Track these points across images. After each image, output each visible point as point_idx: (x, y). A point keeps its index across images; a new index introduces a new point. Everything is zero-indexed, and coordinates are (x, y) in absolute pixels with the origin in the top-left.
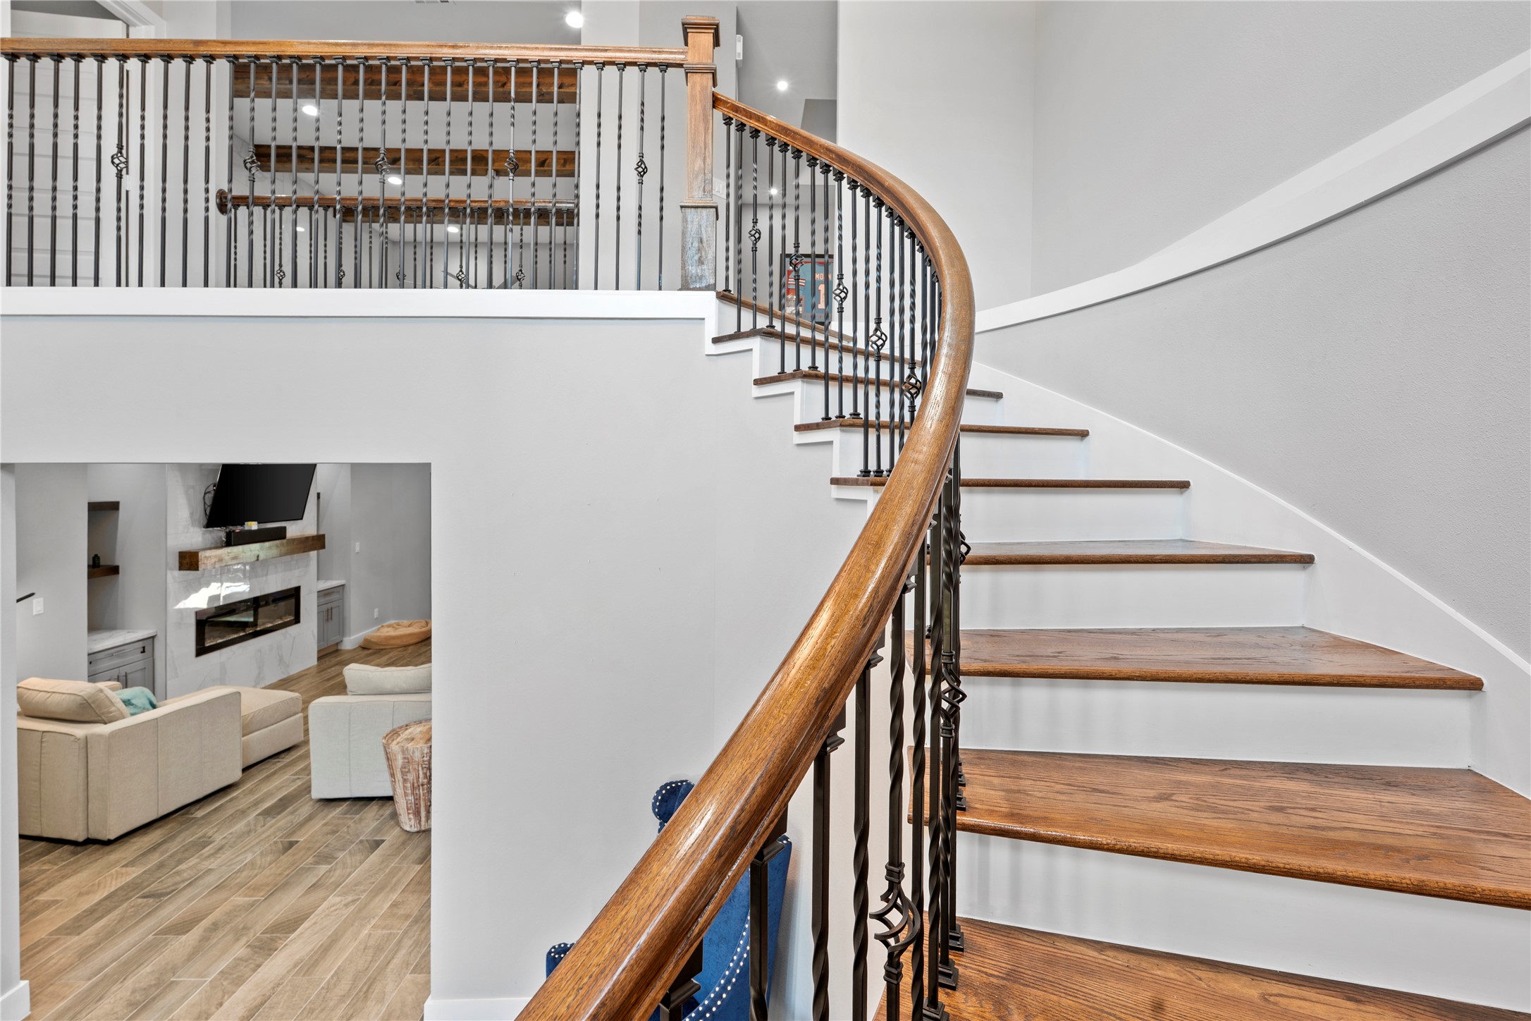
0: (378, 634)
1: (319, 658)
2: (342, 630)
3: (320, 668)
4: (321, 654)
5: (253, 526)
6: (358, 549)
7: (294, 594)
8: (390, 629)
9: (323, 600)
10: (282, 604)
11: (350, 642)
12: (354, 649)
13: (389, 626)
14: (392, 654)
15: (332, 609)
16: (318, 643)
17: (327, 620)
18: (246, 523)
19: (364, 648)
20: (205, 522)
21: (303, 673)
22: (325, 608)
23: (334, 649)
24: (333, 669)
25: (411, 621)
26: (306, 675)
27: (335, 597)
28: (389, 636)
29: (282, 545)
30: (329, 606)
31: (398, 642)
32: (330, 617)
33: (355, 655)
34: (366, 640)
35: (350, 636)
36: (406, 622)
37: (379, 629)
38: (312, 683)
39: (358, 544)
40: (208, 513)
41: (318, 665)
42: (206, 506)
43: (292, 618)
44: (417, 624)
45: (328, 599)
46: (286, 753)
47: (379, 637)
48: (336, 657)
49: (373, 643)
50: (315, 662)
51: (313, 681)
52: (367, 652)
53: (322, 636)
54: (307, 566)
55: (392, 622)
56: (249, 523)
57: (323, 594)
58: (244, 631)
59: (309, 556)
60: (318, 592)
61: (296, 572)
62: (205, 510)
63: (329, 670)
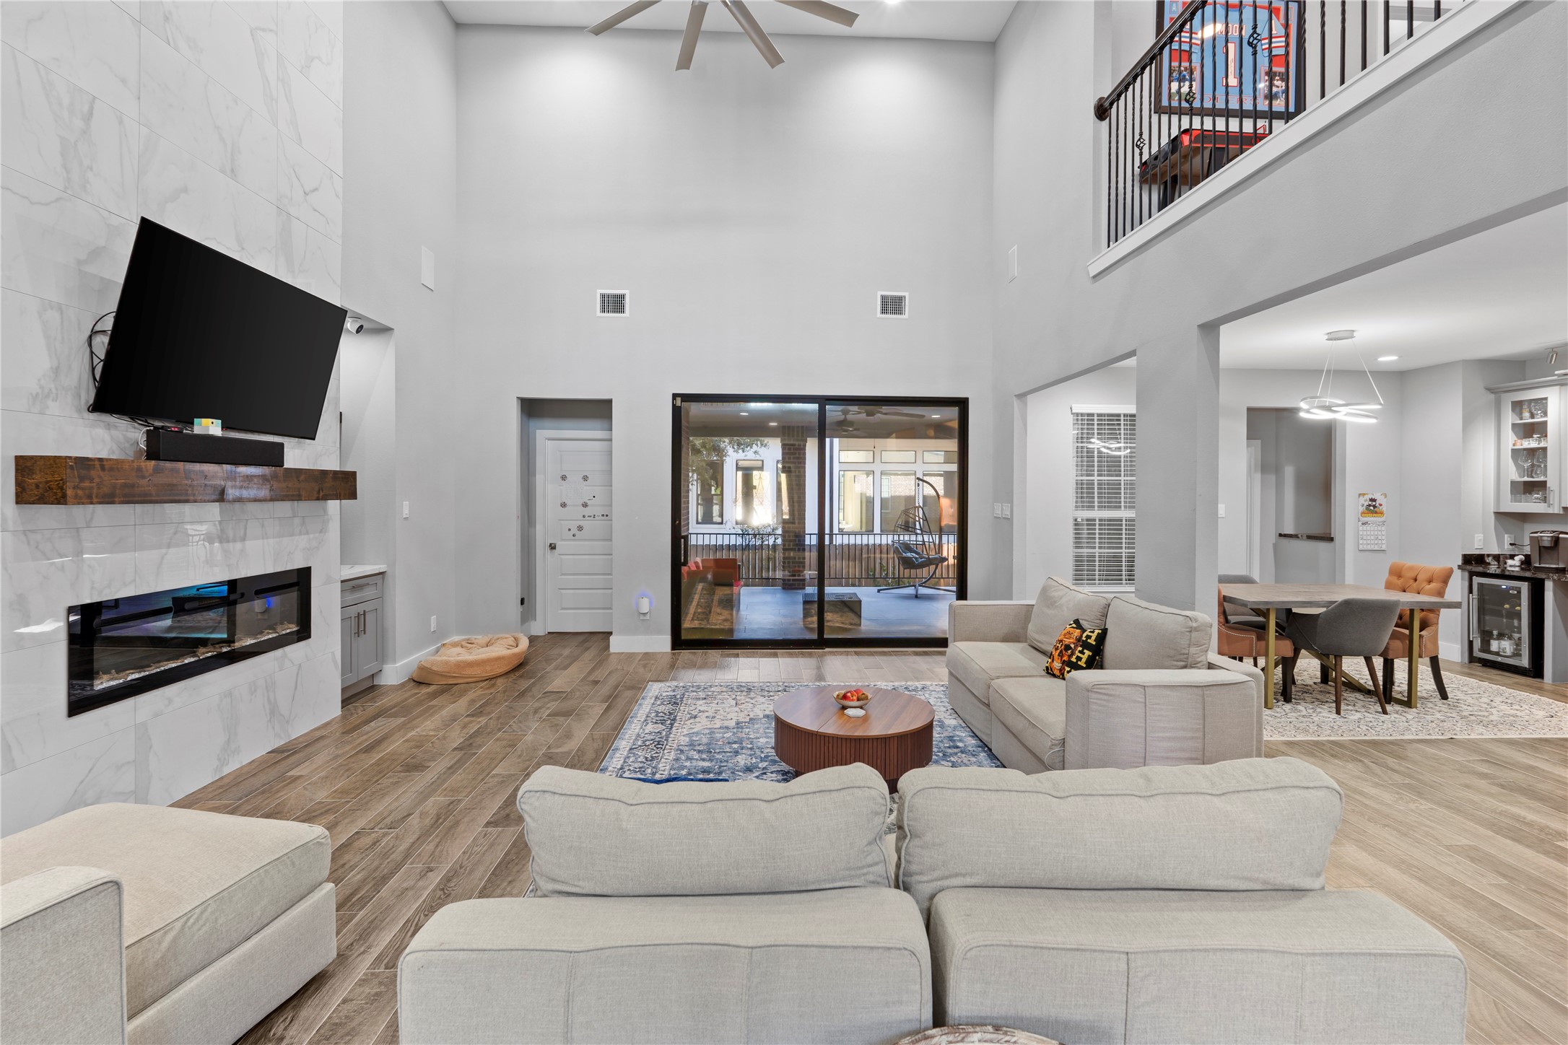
0: (437, 658)
1: (345, 702)
2: (381, 654)
3: (348, 727)
4: (347, 695)
5: (211, 427)
6: (406, 512)
7: (300, 581)
8: (459, 650)
9: (352, 597)
10: (275, 600)
11: (394, 674)
12: (403, 685)
13: (455, 645)
14: (471, 695)
15: (364, 614)
16: (343, 674)
17: (358, 634)
18: (196, 421)
19: (419, 683)
20: (89, 395)
21: (318, 734)
22: (353, 611)
23: (368, 684)
24: (372, 724)
25: (490, 636)
26: (322, 738)
27: (369, 593)
28: (462, 662)
29: (275, 476)
30: (360, 608)
31: (478, 672)
32: (362, 628)
33: (406, 695)
34: (422, 669)
35: (395, 661)
36: (481, 639)
37: (437, 651)
38: (337, 757)
39: (406, 503)
40: (98, 377)
41: (344, 717)
42: (96, 361)
43: (294, 628)
44: (500, 642)
45: (358, 595)
46: (289, 1014)
47: (446, 663)
48: (373, 700)
49: (436, 673)
50: (335, 710)
51: (340, 752)
52: (425, 690)
53: (348, 664)
54: (323, 531)
55: (456, 638)
56: (204, 421)
57: (351, 585)
58: (194, 654)
59: (325, 511)
60: (342, 582)
61: (302, 541)
62: (93, 369)
63: (366, 728)
